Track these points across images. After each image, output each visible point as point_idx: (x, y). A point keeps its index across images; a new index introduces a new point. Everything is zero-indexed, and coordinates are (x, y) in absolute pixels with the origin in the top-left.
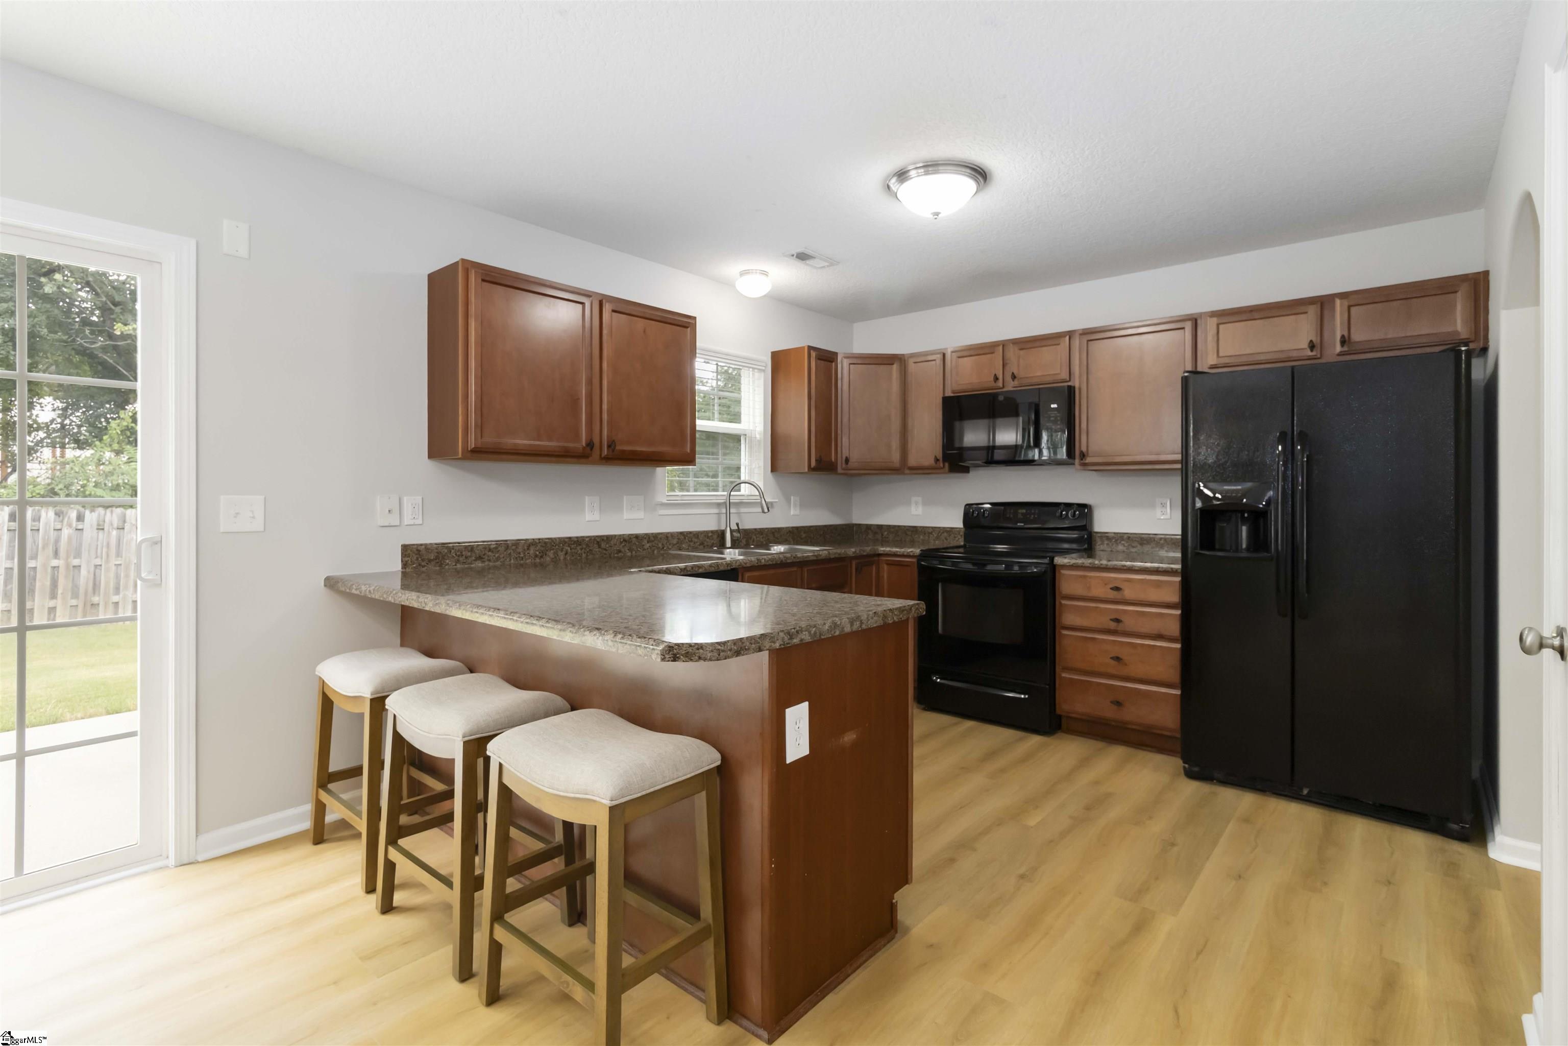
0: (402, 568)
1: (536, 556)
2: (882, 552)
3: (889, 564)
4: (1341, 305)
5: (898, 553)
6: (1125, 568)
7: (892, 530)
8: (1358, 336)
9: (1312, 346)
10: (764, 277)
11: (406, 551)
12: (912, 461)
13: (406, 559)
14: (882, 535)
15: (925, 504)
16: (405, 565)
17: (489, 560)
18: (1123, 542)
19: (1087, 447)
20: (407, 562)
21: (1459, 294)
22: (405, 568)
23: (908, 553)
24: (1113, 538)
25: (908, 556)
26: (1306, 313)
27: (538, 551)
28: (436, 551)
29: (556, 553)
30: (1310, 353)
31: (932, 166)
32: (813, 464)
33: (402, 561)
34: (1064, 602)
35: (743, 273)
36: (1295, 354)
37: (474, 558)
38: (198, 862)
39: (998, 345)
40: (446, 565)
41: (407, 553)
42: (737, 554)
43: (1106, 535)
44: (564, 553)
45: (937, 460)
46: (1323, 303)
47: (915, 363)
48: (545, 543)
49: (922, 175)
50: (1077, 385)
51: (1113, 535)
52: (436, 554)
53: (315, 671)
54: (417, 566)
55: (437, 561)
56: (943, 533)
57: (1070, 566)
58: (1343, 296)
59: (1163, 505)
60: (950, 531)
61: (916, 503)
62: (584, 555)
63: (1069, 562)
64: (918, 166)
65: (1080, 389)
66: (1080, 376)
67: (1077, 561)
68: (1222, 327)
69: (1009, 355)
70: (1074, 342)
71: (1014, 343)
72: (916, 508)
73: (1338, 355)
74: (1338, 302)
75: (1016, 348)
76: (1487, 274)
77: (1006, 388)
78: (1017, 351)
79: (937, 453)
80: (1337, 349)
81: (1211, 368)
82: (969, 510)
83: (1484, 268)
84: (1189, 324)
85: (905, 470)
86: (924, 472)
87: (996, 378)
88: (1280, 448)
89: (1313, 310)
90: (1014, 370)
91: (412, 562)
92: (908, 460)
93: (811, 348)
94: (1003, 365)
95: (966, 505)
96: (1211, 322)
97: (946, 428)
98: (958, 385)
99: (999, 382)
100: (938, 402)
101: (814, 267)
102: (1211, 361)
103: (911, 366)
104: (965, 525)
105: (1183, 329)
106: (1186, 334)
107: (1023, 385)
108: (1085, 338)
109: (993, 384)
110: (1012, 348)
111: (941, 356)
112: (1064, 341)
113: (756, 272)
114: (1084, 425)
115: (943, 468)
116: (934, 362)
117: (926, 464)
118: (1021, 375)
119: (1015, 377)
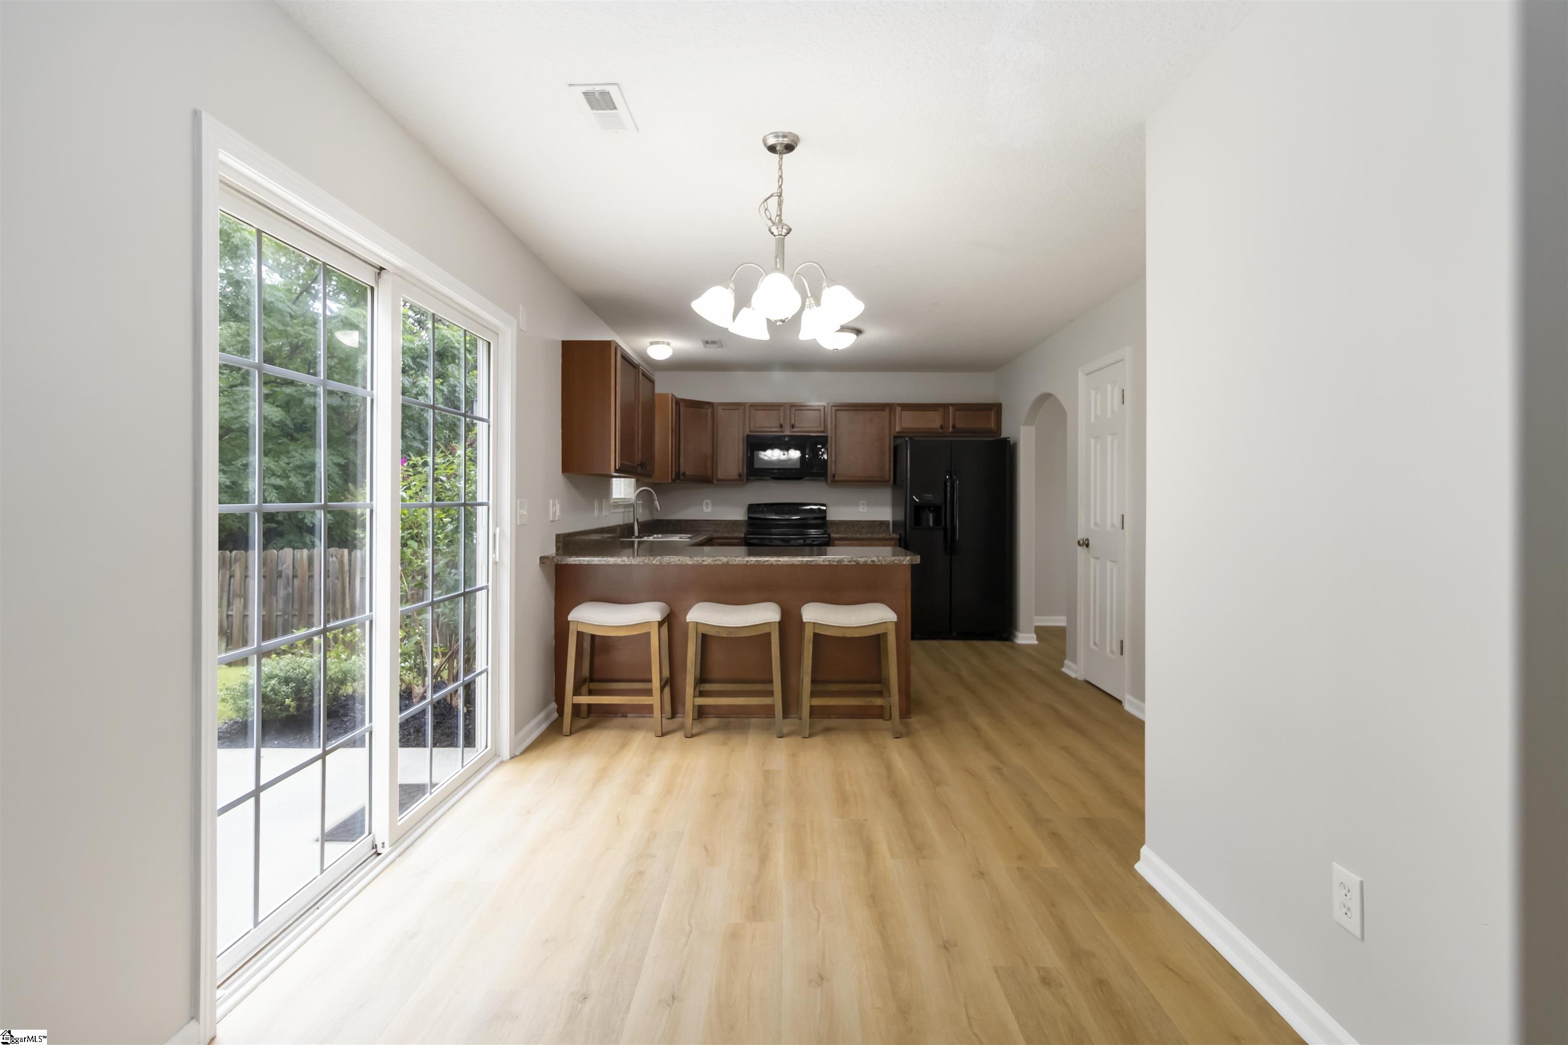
2: (715, 537)
5: (728, 537)
6: (869, 538)
8: (958, 425)
9: (941, 427)
10: (668, 346)
12: (721, 474)
13: (559, 544)
14: (681, 527)
15: (714, 504)
16: (558, 549)
18: (843, 525)
19: (835, 471)
20: (559, 546)
21: (993, 412)
23: (735, 536)
24: (838, 522)
26: (938, 411)
28: (570, 536)
30: (940, 430)
32: (673, 478)
35: (652, 343)
36: (934, 431)
38: (517, 756)
39: (782, 406)
43: (835, 521)
45: (740, 475)
46: (944, 407)
47: (723, 409)
50: (829, 435)
56: (729, 523)
57: (840, 539)
58: (953, 405)
59: (863, 504)
60: (735, 523)
61: (707, 504)
63: (840, 536)
65: (831, 437)
66: (831, 428)
67: (844, 536)
68: (903, 412)
69: (788, 412)
70: (828, 411)
71: (792, 406)
72: (707, 508)
73: (952, 432)
74: (951, 408)
75: (793, 409)
76: (1000, 404)
77: (787, 433)
78: (794, 411)
79: (741, 471)
80: (951, 430)
81: (898, 432)
82: (752, 508)
83: (999, 402)
84: (888, 409)
85: (715, 482)
86: (727, 483)
87: (781, 426)
88: (947, 477)
89: (941, 410)
90: (793, 422)
91: (561, 546)
92: (716, 474)
93: (672, 395)
94: (785, 418)
95: (749, 505)
96: (898, 409)
97: (749, 455)
98: (755, 427)
99: (783, 428)
100: (741, 437)
101: (705, 347)
102: (898, 429)
103: (720, 412)
104: (749, 518)
105: (884, 410)
106: (886, 413)
107: (797, 432)
108: (834, 408)
109: (779, 429)
110: (790, 409)
111: (742, 408)
112: (822, 409)
113: (663, 343)
114: (833, 458)
115: (742, 480)
116: (737, 411)
117: (731, 478)
118: (797, 426)
119: (793, 426)
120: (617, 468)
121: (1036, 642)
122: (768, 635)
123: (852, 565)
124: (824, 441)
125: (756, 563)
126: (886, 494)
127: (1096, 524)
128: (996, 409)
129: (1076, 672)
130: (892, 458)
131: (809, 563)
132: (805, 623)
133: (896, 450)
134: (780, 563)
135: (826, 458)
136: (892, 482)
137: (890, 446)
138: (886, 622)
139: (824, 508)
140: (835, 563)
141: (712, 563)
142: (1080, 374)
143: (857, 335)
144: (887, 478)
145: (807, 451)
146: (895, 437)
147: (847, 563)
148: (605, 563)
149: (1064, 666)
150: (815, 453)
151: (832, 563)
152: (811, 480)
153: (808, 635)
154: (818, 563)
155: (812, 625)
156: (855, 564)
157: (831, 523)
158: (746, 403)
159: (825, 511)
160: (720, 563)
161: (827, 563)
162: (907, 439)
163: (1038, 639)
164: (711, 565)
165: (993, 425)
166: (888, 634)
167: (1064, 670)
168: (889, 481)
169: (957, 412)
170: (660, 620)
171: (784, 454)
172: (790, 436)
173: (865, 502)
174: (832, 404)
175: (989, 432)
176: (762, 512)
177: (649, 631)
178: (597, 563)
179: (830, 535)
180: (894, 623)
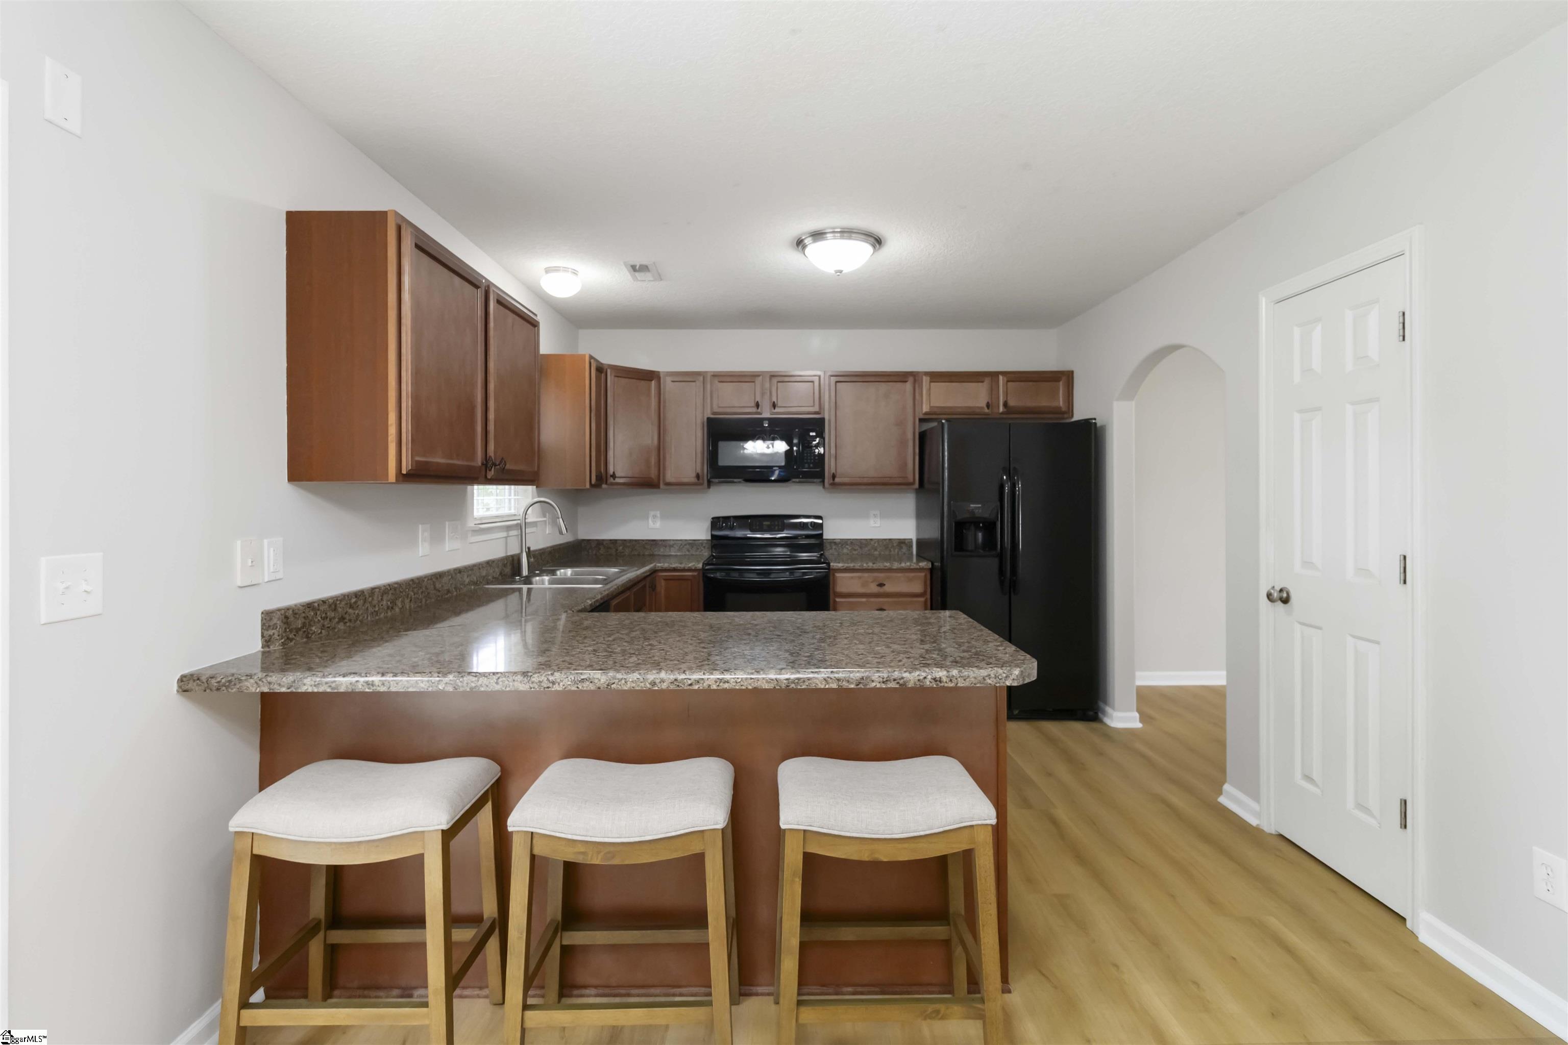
0: (263, 647)
1: (388, 608)
2: (660, 568)
3: (667, 579)
4: (1003, 380)
5: (679, 568)
6: (886, 568)
7: (628, 544)
8: (1012, 403)
9: (988, 406)
10: (573, 275)
11: (271, 619)
12: (670, 476)
13: (271, 632)
14: (617, 550)
15: (664, 517)
16: (267, 641)
17: (350, 621)
18: (847, 547)
19: (835, 470)
20: (271, 636)
21: (1061, 383)
22: (268, 646)
23: (689, 567)
24: (840, 543)
25: (690, 570)
26: (983, 382)
27: (388, 601)
28: (303, 615)
29: (403, 602)
30: (986, 410)
31: (847, 233)
32: (593, 481)
33: (263, 636)
34: (838, 600)
35: (548, 270)
36: (978, 410)
37: (337, 620)
39: (759, 376)
40: (312, 634)
41: (272, 623)
42: (547, 583)
43: (834, 541)
44: (409, 599)
45: (698, 476)
46: (993, 376)
47: (673, 381)
48: (395, 589)
49: (838, 239)
50: (826, 418)
51: (839, 541)
52: (303, 620)
53: (227, 826)
54: (285, 641)
55: (304, 630)
56: (686, 545)
57: (843, 569)
58: (1004, 373)
59: (875, 516)
60: (693, 544)
61: (655, 517)
62: (424, 600)
63: (843, 566)
64: (836, 230)
65: (829, 421)
66: (829, 407)
67: (849, 565)
68: (932, 384)
69: (767, 385)
70: (825, 382)
71: (773, 376)
72: (654, 522)
73: (1002, 413)
74: (1001, 377)
75: (775, 380)
76: (1072, 372)
77: (766, 414)
78: (776, 383)
79: (699, 470)
80: (1001, 409)
81: (926, 414)
82: (717, 523)
83: (1072, 370)
84: (911, 379)
85: (662, 486)
86: (680, 487)
87: (757, 405)
88: (1005, 477)
89: (987, 381)
90: (774, 399)
91: (276, 636)
92: (664, 476)
93: (591, 357)
94: (763, 394)
95: (713, 518)
96: (926, 380)
97: (711, 448)
98: (719, 407)
99: (759, 409)
100: (699, 421)
101: (635, 279)
102: (925, 408)
103: (668, 385)
104: (712, 536)
105: (906, 382)
106: (908, 386)
107: (781, 413)
108: (833, 379)
109: (754, 410)
110: (770, 379)
111: (701, 378)
112: (816, 379)
113: (566, 269)
114: (833, 451)
115: (702, 484)
116: (694, 383)
117: (685, 480)
118: (780, 404)
119: (774, 406)
120: (404, 472)
121: (1139, 725)
122: (698, 860)
123: (891, 688)
124: (818, 425)
125: (672, 687)
126: (908, 502)
127: (1307, 564)
128: (1065, 378)
129: (1258, 815)
130: (917, 451)
131: (793, 686)
132: (785, 830)
133: (923, 438)
134: (726, 686)
135: (822, 452)
136: (917, 485)
137: (914, 433)
138: (972, 826)
139: (820, 521)
140: (852, 686)
141: (574, 688)
142: (1263, 302)
143: (874, 247)
144: (911, 480)
145: (795, 441)
146: (921, 420)
147: (878, 686)
148: (329, 690)
149: (1223, 793)
150: (806, 444)
151: (845, 684)
152: (800, 482)
153: (793, 860)
154: (813, 686)
155: (803, 832)
156: (897, 686)
157: (831, 543)
158: (706, 372)
159: (820, 526)
160: (592, 687)
161: (834, 686)
162: (943, 421)
163: (1141, 721)
164: (571, 691)
165: (1061, 402)
166: (977, 853)
167: (1222, 800)
168: (913, 483)
169: (1009, 384)
170: (445, 827)
171: (768, 447)
172: (769, 419)
173: (878, 512)
174: (830, 373)
175: (1057, 411)
176: (732, 528)
177: (421, 852)
178: (310, 690)
179: (828, 564)
180: (990, 828)
